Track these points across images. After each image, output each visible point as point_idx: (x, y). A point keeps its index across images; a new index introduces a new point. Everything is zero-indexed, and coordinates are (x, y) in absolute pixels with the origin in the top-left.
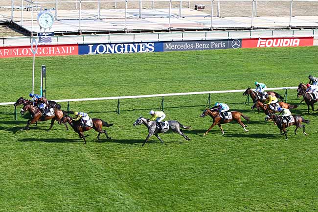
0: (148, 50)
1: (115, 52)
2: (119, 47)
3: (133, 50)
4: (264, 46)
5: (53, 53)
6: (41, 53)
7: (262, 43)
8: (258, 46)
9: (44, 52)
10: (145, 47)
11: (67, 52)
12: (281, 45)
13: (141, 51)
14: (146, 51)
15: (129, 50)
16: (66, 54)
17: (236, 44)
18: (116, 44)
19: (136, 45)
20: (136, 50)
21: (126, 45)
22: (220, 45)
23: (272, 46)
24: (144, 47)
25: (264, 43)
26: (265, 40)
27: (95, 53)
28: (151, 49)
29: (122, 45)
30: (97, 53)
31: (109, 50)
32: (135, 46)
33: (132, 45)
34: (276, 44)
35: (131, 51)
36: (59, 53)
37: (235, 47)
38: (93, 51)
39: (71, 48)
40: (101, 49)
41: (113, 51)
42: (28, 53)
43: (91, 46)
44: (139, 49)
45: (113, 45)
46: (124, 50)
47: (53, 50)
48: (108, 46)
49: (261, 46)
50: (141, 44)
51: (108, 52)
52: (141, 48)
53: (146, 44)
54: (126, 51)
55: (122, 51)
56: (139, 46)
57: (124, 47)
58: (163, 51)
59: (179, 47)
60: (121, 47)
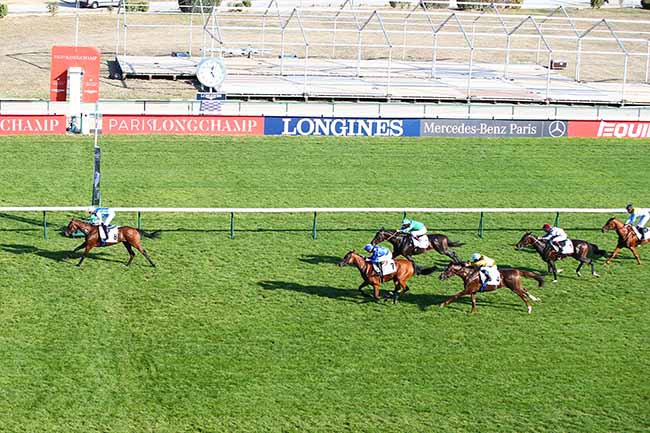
0: (392, 133)
1: (331, 133)
2: (339, 125)
3: (363, 131)
4: (610, 135)
5: (219, 129)
6: (196, 128)
7: (606, 130)
8: (599, 134)
9: (201, 127)
10: (387, 128)
11: (244, 129)
12: (643, 136)
13: (378, 133)
14: (387, 134)
15: (356, 131)
16: (241, 132)
17: (557, 129)
18: (334, 118)
19: (370, 122)
20: (369, 131)
21: (352, 122)
22: (527, 130)
23: (627, 135)
24: (384, 128)
25: (612, 130)
26: (613, 125)
27: (295, 132)
28: (397, 132)
29: (344, 122)
30: (298, 133)
31: (320, 130)
32: (367, 124)
33: (361, 123)
34: (634, 132)
35: (360, 133)
36: (229, 130)
37: (555, 134)
38: (291, 130)
39: (250, 122)
40: (305, 127)
41: (326, 131)
42: (174, 128)
43: (286, 121)
44: (374, 130)
45: (328, 121)
46: (348, 131)
47: (219, 125)
48: (319, 122)
49: (605, 135)
50: (379, 122)
51: (317, 132)
52: (379, 128)
53: (388, 121)
54: (351, 133)
55: (344, 132)
56: (375, 125)
57: (348, 124)
58: (418, 135)
59: (450, 130)
60: (341, 124)
